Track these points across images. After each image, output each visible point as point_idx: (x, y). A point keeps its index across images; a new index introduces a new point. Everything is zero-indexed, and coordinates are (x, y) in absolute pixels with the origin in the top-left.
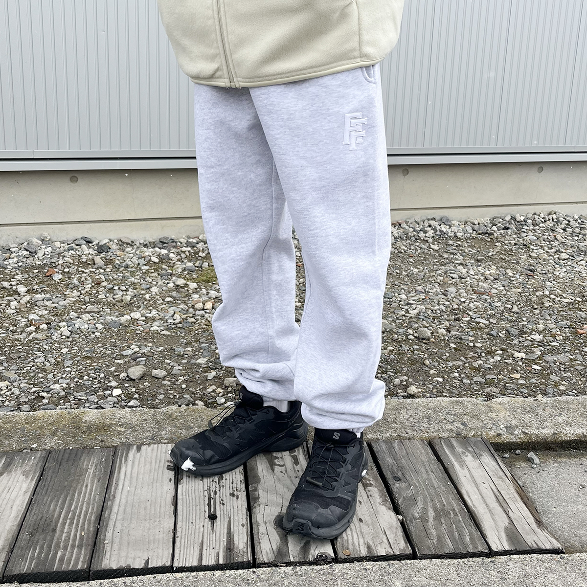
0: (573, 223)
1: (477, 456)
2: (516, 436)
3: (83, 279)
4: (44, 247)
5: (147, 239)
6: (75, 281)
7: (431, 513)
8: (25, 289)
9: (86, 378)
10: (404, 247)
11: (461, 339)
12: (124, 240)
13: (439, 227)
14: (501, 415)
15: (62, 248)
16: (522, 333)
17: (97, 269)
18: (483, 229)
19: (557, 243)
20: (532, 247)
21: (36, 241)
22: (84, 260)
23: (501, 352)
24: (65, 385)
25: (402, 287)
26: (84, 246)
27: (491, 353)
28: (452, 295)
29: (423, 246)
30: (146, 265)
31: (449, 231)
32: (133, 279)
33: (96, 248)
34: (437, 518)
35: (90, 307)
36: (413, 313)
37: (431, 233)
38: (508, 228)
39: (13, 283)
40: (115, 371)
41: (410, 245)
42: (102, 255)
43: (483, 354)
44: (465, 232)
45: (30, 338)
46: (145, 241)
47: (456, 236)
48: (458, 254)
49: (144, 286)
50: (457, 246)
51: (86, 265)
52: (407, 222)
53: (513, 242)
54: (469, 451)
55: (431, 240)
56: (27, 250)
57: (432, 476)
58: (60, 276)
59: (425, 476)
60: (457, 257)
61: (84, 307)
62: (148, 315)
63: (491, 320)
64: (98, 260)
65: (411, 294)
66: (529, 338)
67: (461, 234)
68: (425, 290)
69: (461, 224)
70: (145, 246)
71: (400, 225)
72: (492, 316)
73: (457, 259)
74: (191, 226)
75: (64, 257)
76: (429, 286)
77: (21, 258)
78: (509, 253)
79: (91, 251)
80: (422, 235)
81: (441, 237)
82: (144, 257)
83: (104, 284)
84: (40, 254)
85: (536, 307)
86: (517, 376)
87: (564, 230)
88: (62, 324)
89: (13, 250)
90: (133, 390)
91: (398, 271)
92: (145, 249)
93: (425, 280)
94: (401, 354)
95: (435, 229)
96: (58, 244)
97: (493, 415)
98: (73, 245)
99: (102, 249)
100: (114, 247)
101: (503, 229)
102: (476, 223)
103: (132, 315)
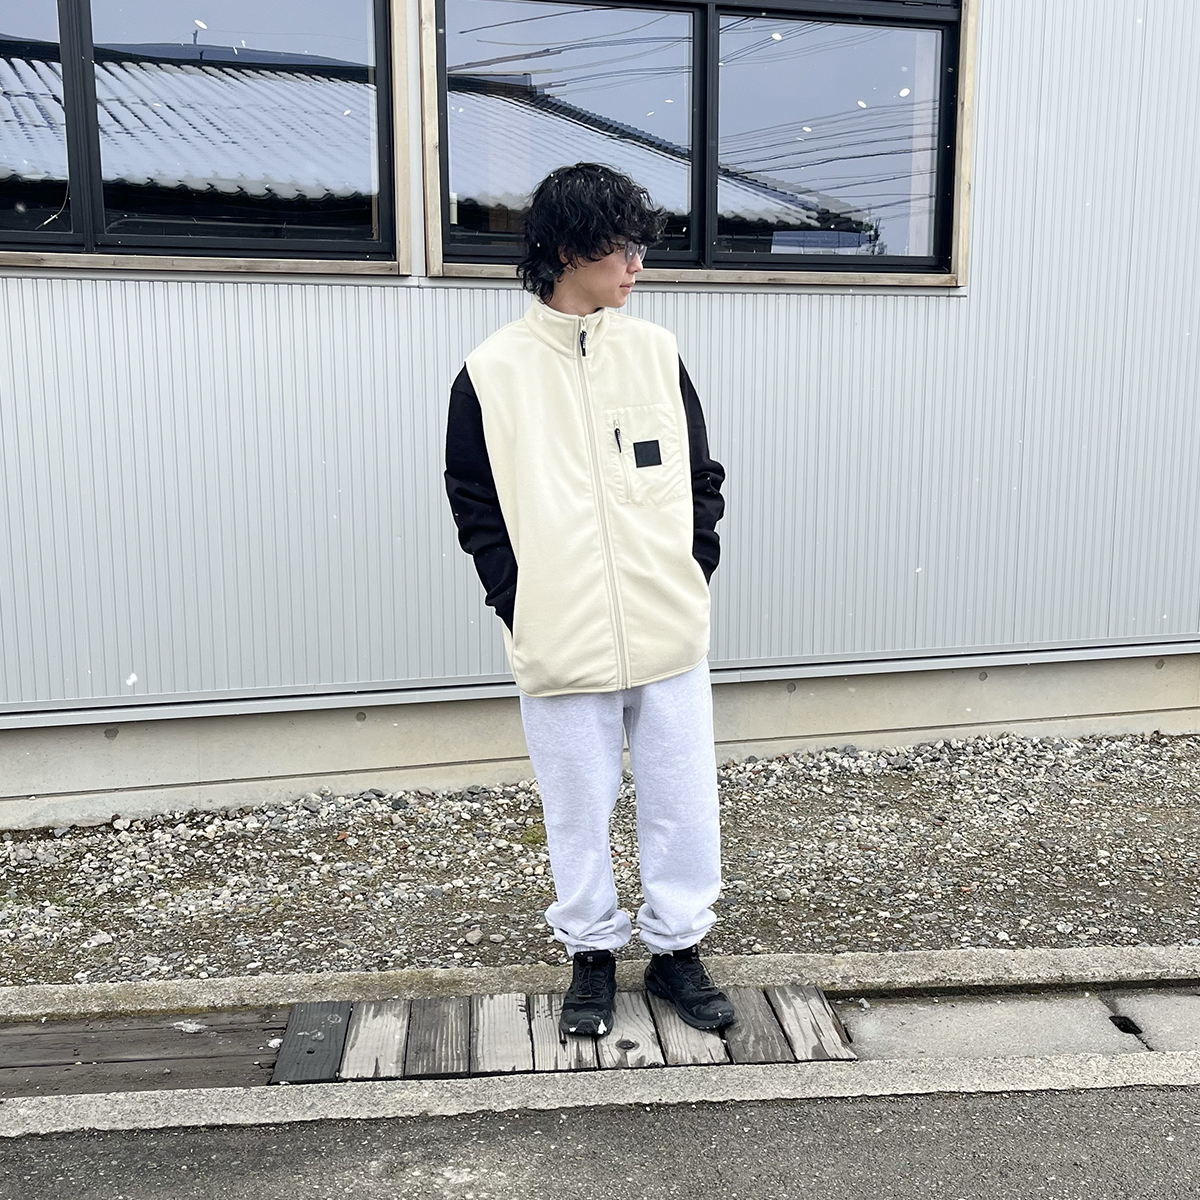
0: (1029, 750)
1: (805, 999)
2: (852, 984)
3: (384, 843)
4: (326, 803)
5: (451, 789)
6: (375, 846)
7: (752, 1038)
8: (320, 857)
9: (424, 944)
10: (787, 791)
11: (824, 899)
12: (423, 792)
13: (840, 761)
14: (840, 968)
15: (347, 805)
16: (897, 891)
17: (398, 830)
18: (902, 762)
19: (997, 779)
20: (959, 786)
21: (315, 797)
22: (379, 820)
23: (865, 912)
24: (405, 951)
25: (773, 843)
26: (375, 802)
27: (853, 913)
28: (830, 852)
29: (813, 789)
30: (455, 823)
31: (853, 766)
32: (444, 842)
33: (390, 803)
34: (757, 1041)
35: (403, 876)
36: (777, 873)
37: (826, 770)
38: (938, 760)
39: (303, 850)
40: (451, 937)
41: (797, 787)
42: (399, 813)
43: (844, 915)
44: (876, 766)
45: (350, 908)
46: (449, 792)
47: (861, 773)
48: (857, 799)
49: (459, 850)
50: (859, 788)
51: (382, 825)
52: (796, 755)
53: (936, 780)
54: (799, 996)
55: (825, 780)
56: (307, 809)
57: (760, 1014)
58: (356, 841)
59: (753, 1014)
60: (854, 803)
61: (395, 875)
62: (471, 882)
63: (866, 879)
64: (396, 818)
65: (782, 852)
66: (902, 897)
67: (869, 770)
68: (799, 846)
69: (872, 755)
70: (450, 798)
71: (787, 759)
72: (868, 875)
73: (853, 806)
74: (507, 769)
75: (353, 816)
76: (806, 841)
77: (301, 819)
78: (926, 795)
79: (384, 807)
80: (814, 772)
81: (840, 775)
82: (453, 814)
83: (412, 848)
84: (324, 813)
85: (927, 863)
86: (874, 934)
87: (1015, 760)
88: (379, 894)
89: (290, 809)
90: (474, 953)
91: (773, 824)
92: (451, 803)
93: (805, 833)
94: (754, 916)
95: (833, 766)
96: (342, 800)
97: (833, 968)
98: (361, 800)
99: (398, 804)
100: (412, 801)
101: (932, 760)
102: (894, 752)
103: (454, 882)
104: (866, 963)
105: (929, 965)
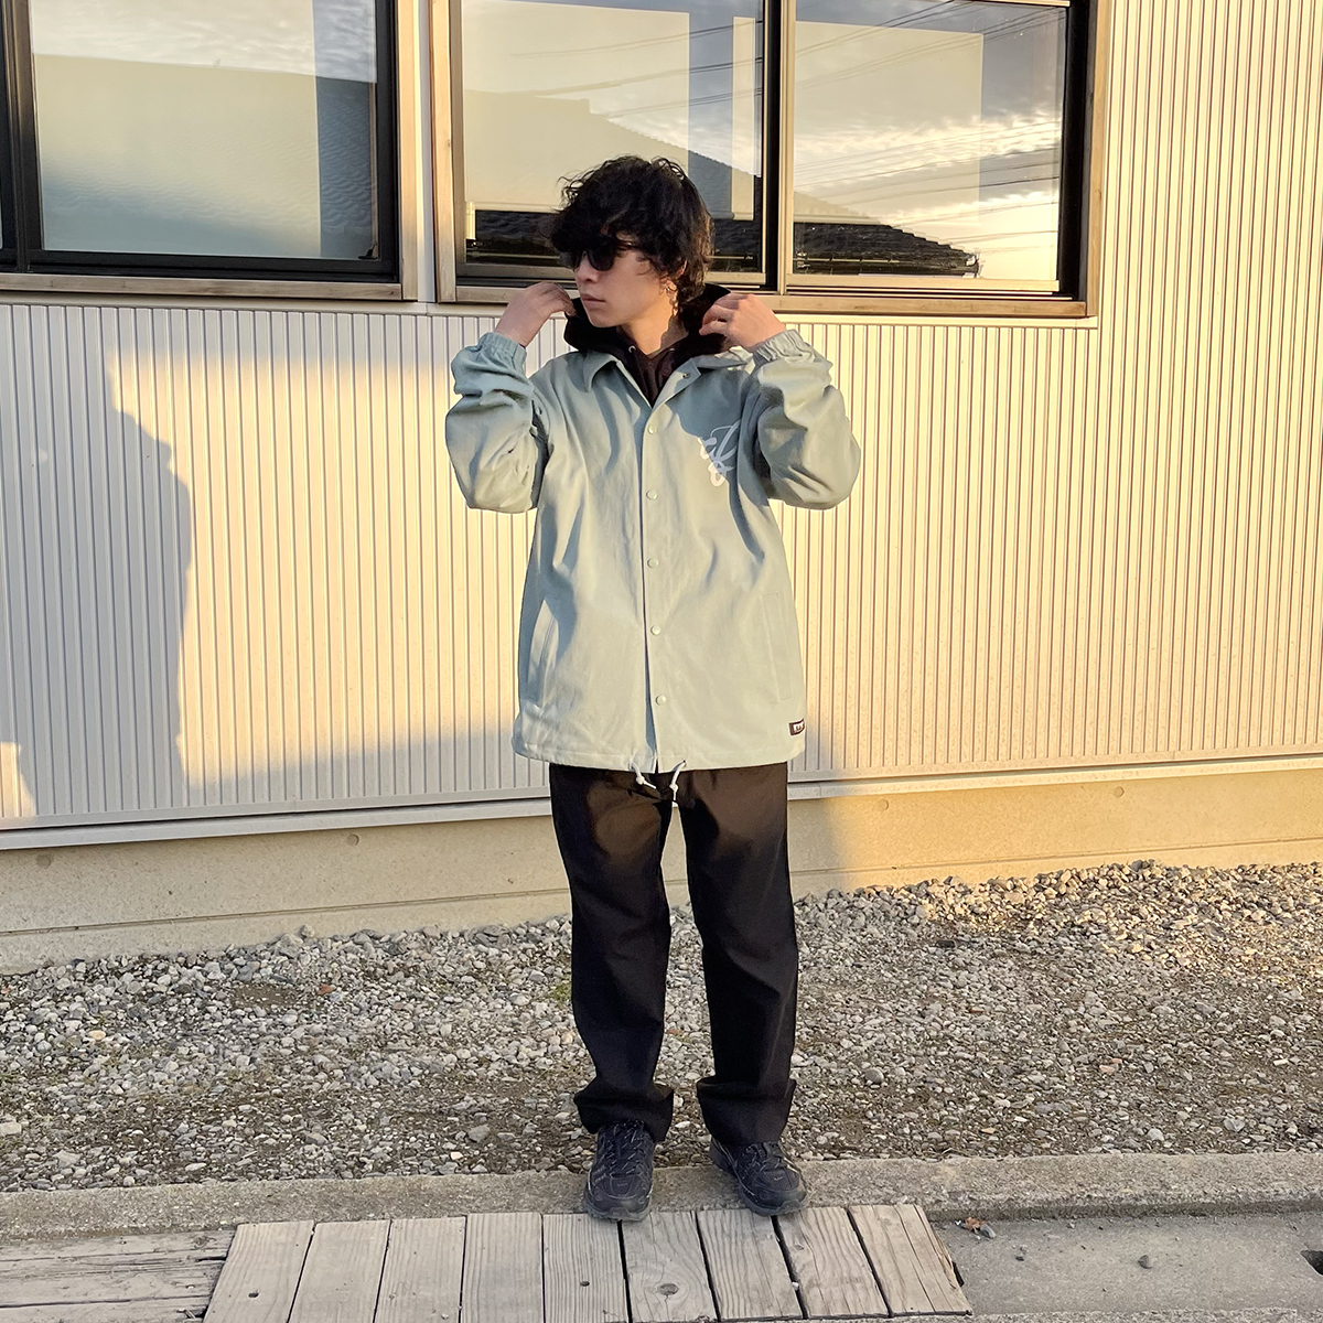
27: (963, 1101)
33: (387, 947)
43: (952, 1103)
66: (1025, 1080)
104: (980, 1173)
105: (1061, 1176)
